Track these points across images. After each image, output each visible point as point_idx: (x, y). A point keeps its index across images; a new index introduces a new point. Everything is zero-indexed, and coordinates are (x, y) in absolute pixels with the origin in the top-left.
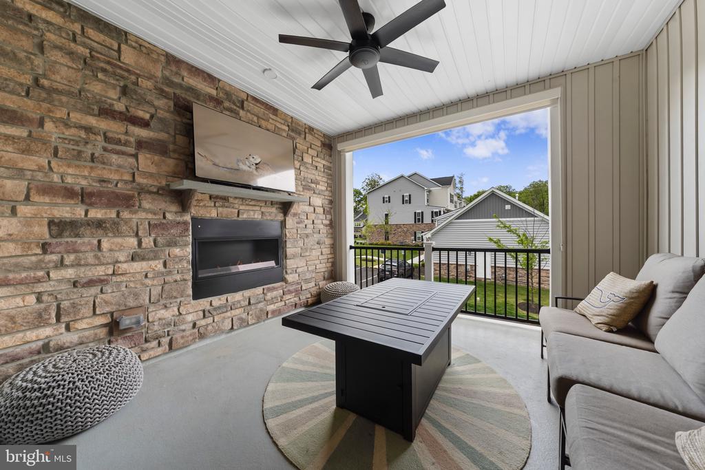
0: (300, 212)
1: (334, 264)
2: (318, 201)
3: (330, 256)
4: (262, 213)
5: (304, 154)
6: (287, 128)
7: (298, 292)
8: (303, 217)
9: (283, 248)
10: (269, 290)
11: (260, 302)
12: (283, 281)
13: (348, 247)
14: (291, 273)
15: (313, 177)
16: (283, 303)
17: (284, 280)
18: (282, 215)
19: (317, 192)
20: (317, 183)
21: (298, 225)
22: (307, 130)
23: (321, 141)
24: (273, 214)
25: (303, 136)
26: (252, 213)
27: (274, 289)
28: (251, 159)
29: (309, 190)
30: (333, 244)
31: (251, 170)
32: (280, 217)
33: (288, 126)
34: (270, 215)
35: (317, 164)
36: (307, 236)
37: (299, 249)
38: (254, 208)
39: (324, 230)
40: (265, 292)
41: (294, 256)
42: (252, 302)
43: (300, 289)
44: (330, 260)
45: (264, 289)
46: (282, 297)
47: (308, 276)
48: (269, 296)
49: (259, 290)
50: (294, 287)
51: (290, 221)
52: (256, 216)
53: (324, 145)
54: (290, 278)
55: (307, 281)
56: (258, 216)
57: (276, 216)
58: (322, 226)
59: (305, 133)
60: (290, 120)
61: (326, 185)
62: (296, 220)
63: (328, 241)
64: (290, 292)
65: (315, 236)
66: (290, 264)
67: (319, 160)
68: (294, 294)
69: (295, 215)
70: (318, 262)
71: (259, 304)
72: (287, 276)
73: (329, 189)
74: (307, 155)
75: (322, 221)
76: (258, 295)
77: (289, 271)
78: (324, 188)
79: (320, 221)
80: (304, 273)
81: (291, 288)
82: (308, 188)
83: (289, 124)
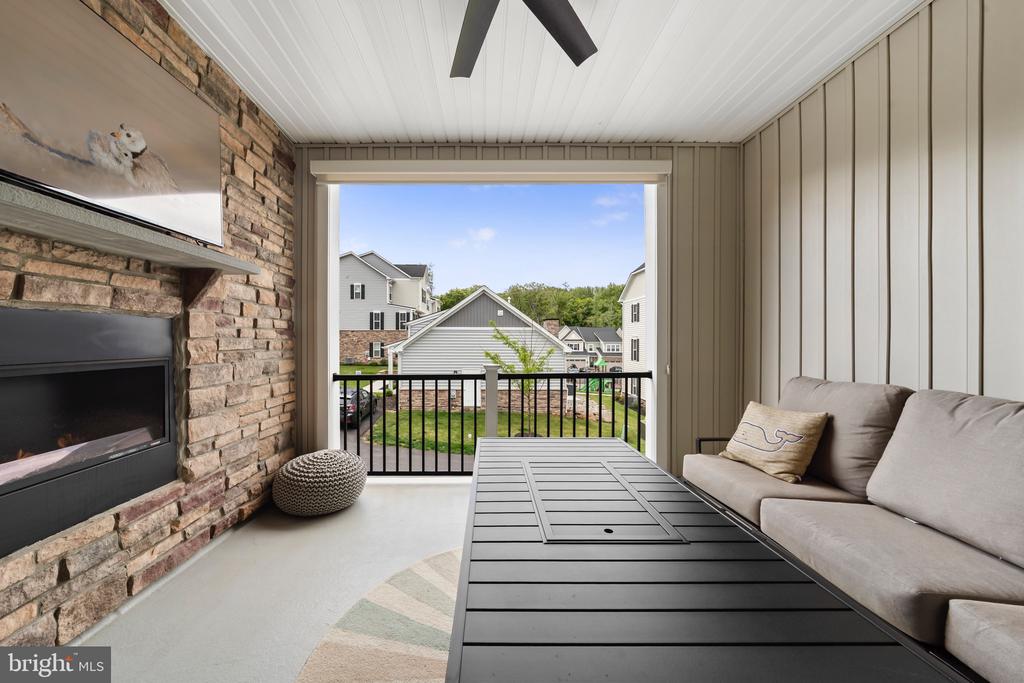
0: (224, 297)
1: (295, 415)
2: (266, 277)
3: (288, 399)
4: (115, 291)
5: (237, 161)
6: (195, 79)
7: (217, 498)
8: (232, 311)
9: (177, 390)
10: (134, 513)
11: (103, 561)
12: (175, 477)
13: (331, 377)
14: (200, 453)
15: (254, 218)
16: (179, 537)
17: (184, 475)
18: (177, 301)
19: (264, 255)
20: (264, 236)
21: (221, 330)
22: (244, 106)
23: (274, 145)
24: (152, 300)
25: (235, 116)
26: (77, 289)
27: (152, 505)
28: (124, 137)
29: (246, 247)
30: (293, 373)
32: (173, 306)
33: (199, 75)
34: (141, 299)
35: (265, 193)
36: (241, 356)
37: (224, 387)
38: (86, 275)
39: (277, 341)
40: (122, 522)
41: (210, 409)
42: (71, 569)
43: (223, 486)
44: (288, 407)
45: (117, 517)
46: (175, 523)
47: (243, 451)
48: (135, 530)
49: (104, 522)
50: (208, 486)
51: (200, 319)
52: (92, 300)
53: (278, 154)
54: (197, 465)
55: (239, 464)
56: (97, 300)
57: (160, 302)
58: (273, 334)
59: (241, 112)
60: (204, 63)
61: (282, 242)
62: (215, 316)
63: (285, 367)
64: (198, 501)
65: (259, 355)
66: (199, 428)
67: (269, 184)
68: (207, 505)
69: (213, 304)
70: (263, 414)
71: (102, 568)
72: (189, 463)
73: (287, 252)
74: (242, 163)
75: (273, 323)
76: (97, 539)
77: (195, 449)
78: (278, 250)
79: (268, 322)
80: (233, 446)
81: (200, 492)
82: (246, 245)
83: (201, 70)
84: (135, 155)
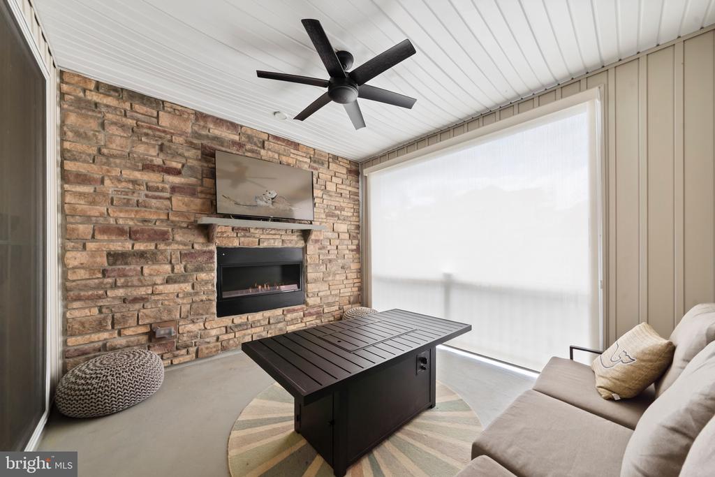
0: (322, 238)
1: (360, 289)
2: (342, 227)
3: (356, 281)
4: (283, 240)
5: (327, 183)
6: (308, 160)
7: (319, 315)
8: (326, 243)
9: (304, 273)
10: (289, 311)
11: (279, 322)
14: (312, 297)
15: (337, 204)
16: (303, 325)
17: (305, 303)
18: (303, 242)
19: (342, 218)
20: (342, 209)
21: (320, 251)
22: (331, 160)
23: (347, 168)
24: (294, 242)
25: (326, 166)
26: (272, 241)
27: (294, 311)
28: (268, 194)
29: (332, 216)
30: (360, 269)
31: (268, 205)
32: (301, 244)
33: (310, 158)
34: (290, 243)
35: (342, 191)
36: (330, 261)
37: (322, 274)
38: (274, 237)
39: (350, 256)
40: (285, 313)
41: (315, 281)
42: (271, 321)
43: (322, 311)
44: (356, 285)
45: (283, 311)
46: (302, 319)
47: (331, 300)
48: (289, 317)
49: (279, 311)
50: (315, 310)
51: (312, 249)
52: (276, 244)
53: (350, 171)
54: (311, 301)
55: (329, 305)
56: (278, 244)
57: (296, 243)
58: (347, 252)
59: (329, 162)
60: (312, 152)
61: (352, 210)
62: (317, 246)
63: (354, 266)
64: (311, 314)
65: (339, 261)
66: (311, 287)
67: (344, 187)
68: (315, 316)
69: (317, 241)
70: (343, 286)
71: (279, 324)
72: (308, 300)
73: (355, 214)
74: (330, 183)
75: (347, 247)
76: (277, 316)
77: (310, 295)
78: (350, 214)
79: (345, 247)
80: (327, 296)
81: (312, 311)
82: (333, 215)
83: (312, 156)
84: (273, 199)
